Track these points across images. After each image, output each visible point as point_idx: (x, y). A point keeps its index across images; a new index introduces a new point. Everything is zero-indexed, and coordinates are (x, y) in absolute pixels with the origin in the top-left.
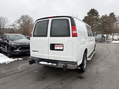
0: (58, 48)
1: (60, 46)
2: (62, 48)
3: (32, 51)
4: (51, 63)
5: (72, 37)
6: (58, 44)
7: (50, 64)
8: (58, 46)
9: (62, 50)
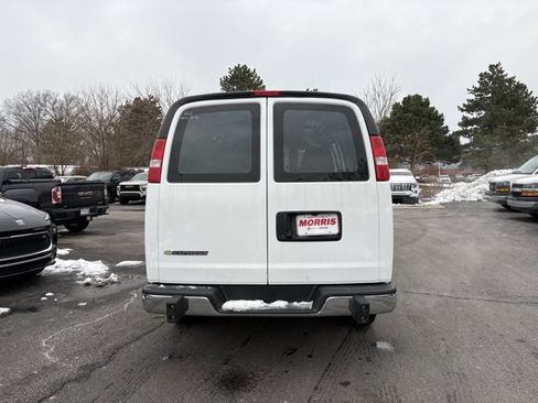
0: (317, 230)
1: (323, 222)
2: (333, 230)
3: (167, 253)
4: (286, 303)
5: (378, 180)
6: (315, 214)
7: (281, 304)
8: (317, 222)
9: (337, 237)
